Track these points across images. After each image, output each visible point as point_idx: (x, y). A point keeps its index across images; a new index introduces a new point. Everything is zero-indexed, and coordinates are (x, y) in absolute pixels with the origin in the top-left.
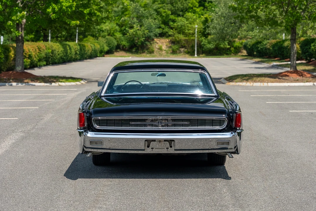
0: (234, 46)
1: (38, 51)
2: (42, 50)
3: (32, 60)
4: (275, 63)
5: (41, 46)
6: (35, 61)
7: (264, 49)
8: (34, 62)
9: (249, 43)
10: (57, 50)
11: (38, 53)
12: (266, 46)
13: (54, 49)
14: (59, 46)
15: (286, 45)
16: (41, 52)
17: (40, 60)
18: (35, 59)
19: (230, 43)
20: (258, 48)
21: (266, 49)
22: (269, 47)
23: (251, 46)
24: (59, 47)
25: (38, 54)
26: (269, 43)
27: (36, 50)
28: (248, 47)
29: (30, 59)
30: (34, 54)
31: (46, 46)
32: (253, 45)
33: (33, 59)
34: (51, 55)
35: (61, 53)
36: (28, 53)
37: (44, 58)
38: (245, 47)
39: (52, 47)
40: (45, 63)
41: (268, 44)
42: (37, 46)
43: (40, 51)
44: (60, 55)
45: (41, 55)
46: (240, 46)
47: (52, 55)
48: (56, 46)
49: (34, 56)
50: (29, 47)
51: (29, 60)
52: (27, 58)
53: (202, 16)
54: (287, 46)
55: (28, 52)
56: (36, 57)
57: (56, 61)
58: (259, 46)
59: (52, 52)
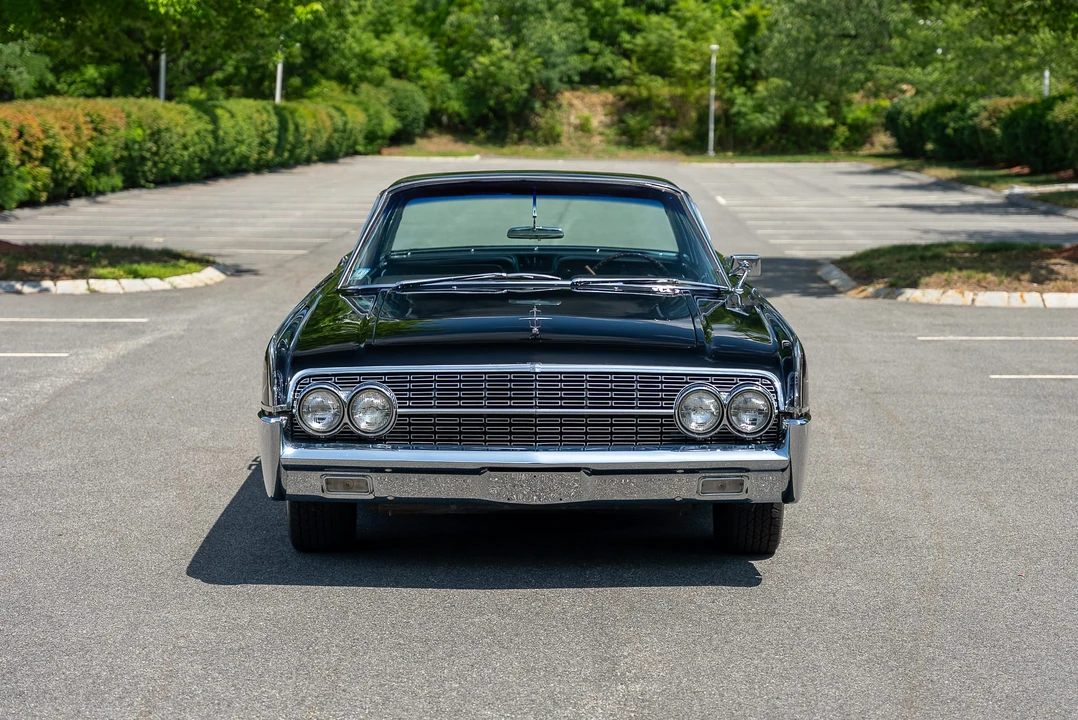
0: (849, 121)
1: (87, 131)
2: (107, 131)
4: (1019, 189)
5: (103, 113)
6: (73, 172)
7: (966, 132)
8: (67, 175)
9: (906, 109)
10: (179, 130)
11: (91, 139)
12: (976, 120)
13: (163, 127)
14: (186, 113)
15: (1062, 117)
16: (105, 139)
17: (100, 169)
18: (72, 164)
19: (834, 109)
20: (946, 126)
21: (974, 130)
22: (986, 124)
23: (915, 119)
24: (188, 117)
25: (89, 144)
27: (78, 128)
28: (903, 124)
29: (51, 164)
30: (70, 145)
31: (129, 116)
32: (923, 116)
33: (66, 164)
34: (149, 150)
35: (196, 139)
36: (39, 139)
37: (117, 161)
38: (892, 121)
39: (157, 117)
40: (118, 181)
41: (984, 114)
42: (88, 114)
43: (101, 132)
44: (191, 149)
45: (101, 149)
46: (870, 119)
47: (154, 148)
48: (173, 114)
49: (67, 153)
50: (50, 119)
51: (46, 170)
52: (36, 159)
53: (734, 12)
54: (1066, 123)
55: (42, 136)
56: (82, 154)
57: (176, 170)
58: (945, 120)
59: (155, 135)
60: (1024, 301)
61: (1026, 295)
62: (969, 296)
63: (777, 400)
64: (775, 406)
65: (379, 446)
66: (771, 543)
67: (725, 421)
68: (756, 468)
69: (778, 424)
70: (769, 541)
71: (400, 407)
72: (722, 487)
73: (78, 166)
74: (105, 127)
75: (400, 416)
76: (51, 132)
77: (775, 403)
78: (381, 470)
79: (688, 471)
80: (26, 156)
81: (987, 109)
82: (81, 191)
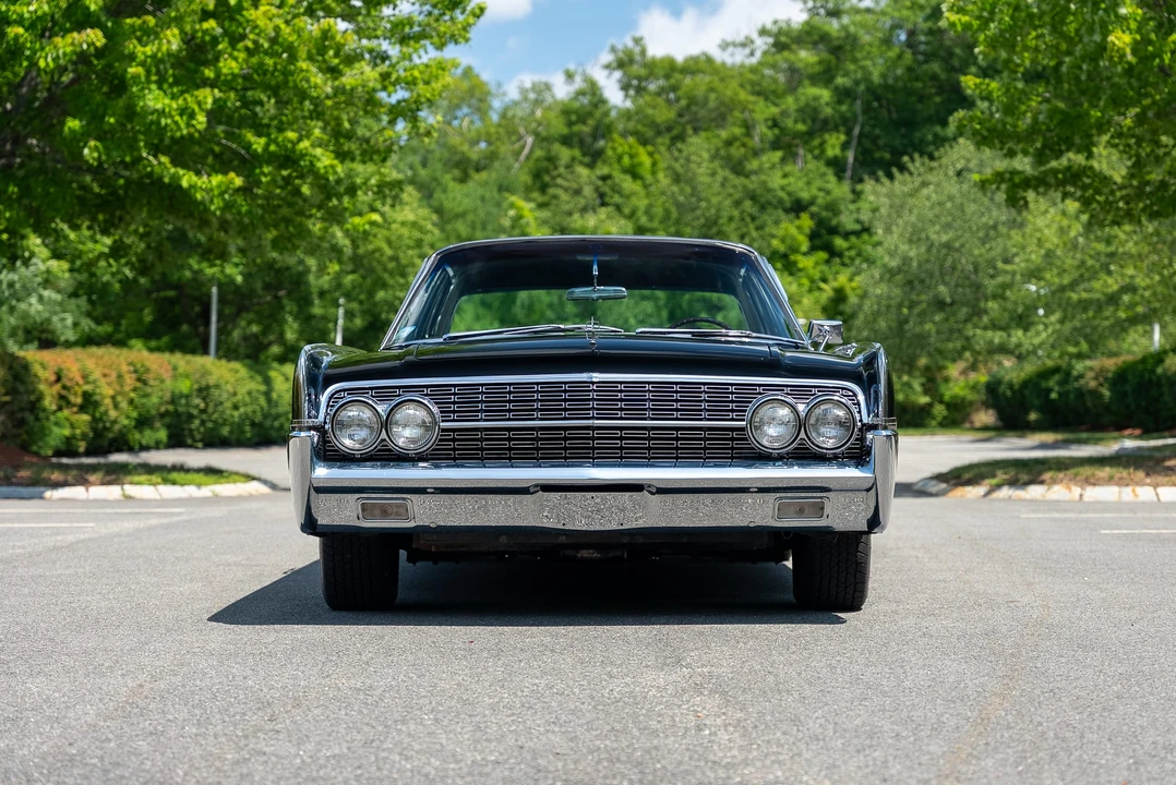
0: (946, 398)
1: (130, 381)
2: (152, 382)
3: (95, 420)
4: (1130, 444)
5: (147, 364)
6: (115, 422)
7: (1072, 396)
8: (108, 425)
9: (1007, 378)
10: (229, 388)
11: (135, 390)
12: (1082, 382)
13: (211, 383)
14: (237, 371)
16: (149, 390)
17: (143, 422)
18: (113, 414)
19: (931, 386)
20: (1050, 390)
21: (1080, 393)
22: (1093, 384)
23: (1016, 387)
24: (238, 375)
25: (132, 395)
26: (1091, 369)
27: (120, 376)
28: (1004, 393)
29: (91, 410)
30: (111, 392)
31: (175, 368)
32: (1025, 384)
33: (106, 412)
34: (197, 406)
35: (247, 399)
36: (78, 384)
37: (162, 416)
38: (994, 394)
39: (206, 373)
40: (163, 435)
41: (1091, 374)
42: (131, 364)
43: (145, 383)
44: (242, 410)
45: (144, 400)
46: (971, 396)
47: (202, 405)
48: (223, 371)
49: (108, 401)
50: (90, 364)
51: (86, 417)
52: (75, 405)
53: (823, 285)
55: (81, 382)
56: (124, 405)
57: (225, 431)
58: (1049, 384)
59: (204, 391)
60: (1136, 496)
61: (1139, 490)
62: (1076, 491)
63: (860, 412)
64: (858, 418)
65: (421, 464)
66: (857, 594)
67: (802, 435)
68: (838, 487)
69: (862, 439)
70: (855, 591)
71: (443, 421)
72: (801, 512)
73: (120, 417)
74: (149, 377)
75: (443, 430)
76: (91, 378)
77: (857, 415)
78: (421, 491)
79: (761, 490)
80: (63, 401)
81: (1091, 370)
82: (121, 444)
